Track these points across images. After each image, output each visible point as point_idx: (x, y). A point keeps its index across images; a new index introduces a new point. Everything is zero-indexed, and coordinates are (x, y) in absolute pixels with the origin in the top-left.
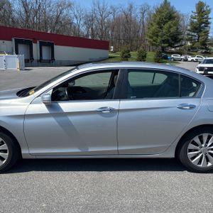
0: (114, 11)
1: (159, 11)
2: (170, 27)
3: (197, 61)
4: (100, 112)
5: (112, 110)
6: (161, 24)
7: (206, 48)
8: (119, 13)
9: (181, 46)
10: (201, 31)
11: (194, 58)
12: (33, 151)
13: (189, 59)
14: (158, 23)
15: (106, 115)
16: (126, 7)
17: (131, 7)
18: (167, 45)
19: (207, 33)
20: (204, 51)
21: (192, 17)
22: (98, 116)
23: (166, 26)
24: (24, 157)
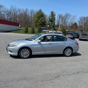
0: (20, 11)
1: (38, 13)
2: (42, 19)
3: (52, 32)
4: (49, 44)
5: (51, 44)
6: (39, 18)
7: (54, 28)
8: (22, 12)
9: (46, 27)
10: (52, 22)
11: (51, 32)
12: (34, 53)
13: (50, 32)
14: (38, 17)
15: (50, 45)
16: (25, 10)
17: (27, 10)
18: (41, 26)
19: (54, 22)
20: (54, 29)
21: (49, 16)
22: (48, 45)
23: (41, 19)
24: (32, 54)
